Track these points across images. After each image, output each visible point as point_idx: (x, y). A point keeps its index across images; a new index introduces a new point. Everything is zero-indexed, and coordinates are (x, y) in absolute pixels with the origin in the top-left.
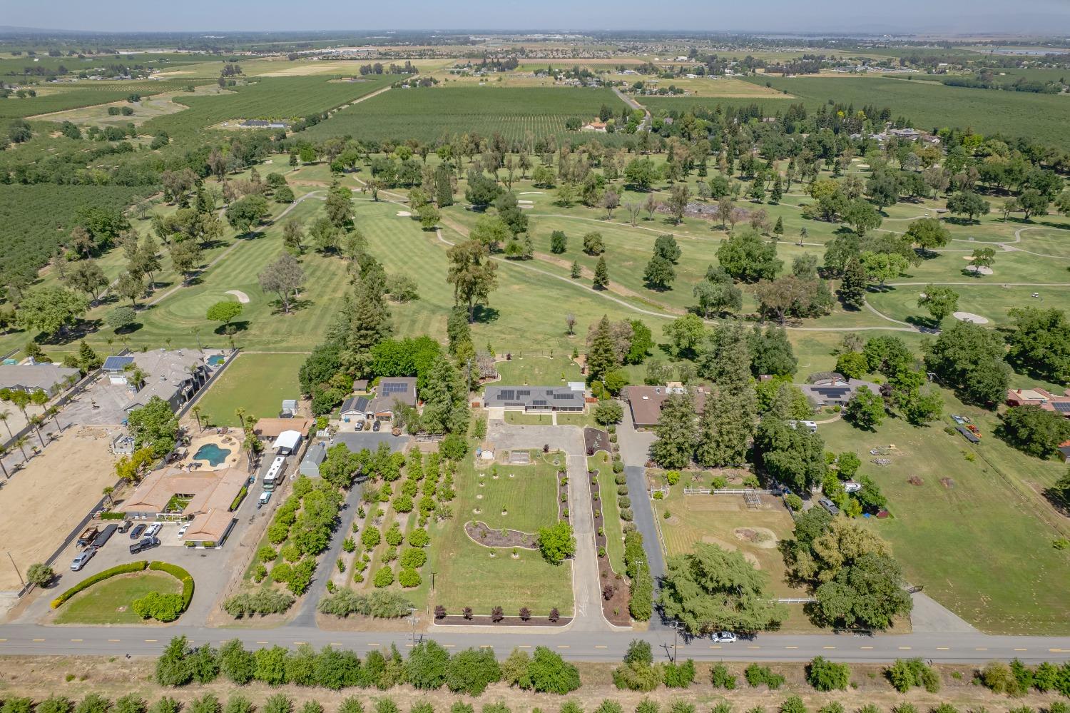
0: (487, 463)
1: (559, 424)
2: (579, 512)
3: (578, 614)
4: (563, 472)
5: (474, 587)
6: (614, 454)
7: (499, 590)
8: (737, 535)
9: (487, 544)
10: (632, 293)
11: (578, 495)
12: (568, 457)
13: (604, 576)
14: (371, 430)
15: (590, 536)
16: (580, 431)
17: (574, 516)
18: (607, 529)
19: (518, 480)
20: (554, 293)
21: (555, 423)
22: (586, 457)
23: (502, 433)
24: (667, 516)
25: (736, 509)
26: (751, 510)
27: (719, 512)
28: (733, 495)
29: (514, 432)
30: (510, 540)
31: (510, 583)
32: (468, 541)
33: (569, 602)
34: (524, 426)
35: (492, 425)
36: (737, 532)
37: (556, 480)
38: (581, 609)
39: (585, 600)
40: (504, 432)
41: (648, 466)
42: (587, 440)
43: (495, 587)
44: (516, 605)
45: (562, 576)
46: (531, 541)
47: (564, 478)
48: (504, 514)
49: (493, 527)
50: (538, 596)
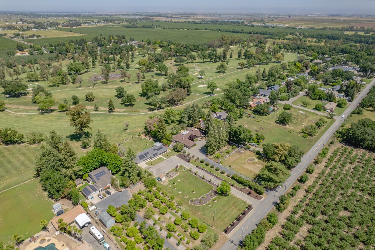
0: (166, 182)
3: (251, 203)
4: (190, 171)
5: (220, 217)
7: (227, 213)
8: (248, 162)
9: (204, 204)
10: (124, 110)
12: (184, 166)
13: (241, 190)
14: (108, 196)
16: (176, 157)
18: (223, 178)
19: (183, 181)
20: (99, 118)
21: (166, 159)
22: (189, 163)
24: (230, 167)
25: (239, 156)
26: (242, 154)
27: (237, 159)
28: (234, 153)
29: (158, 168)
30: (208, 198)
31: (226, 208)
32: (197, 207)
33: (245, 203)
34: (158, 164)
36: (247, 161)
37: (192, 174)
38: (249, 202)
39: (247, 199)
40: (155, 169)
41: (207, 157)
42: (182, 158)
43: (225, 213)
44: (236, 213)
45: (234, 197)
46: (213, 194)
47: (193, 172)
48: (194, 192)
49: (198, 198)
50: (237, 206)
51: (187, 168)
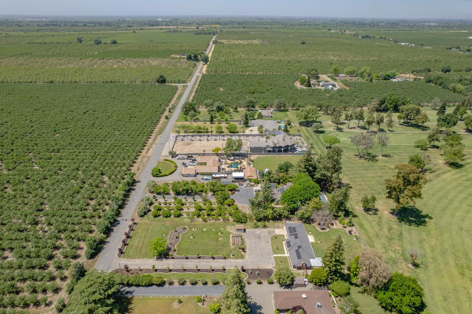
1: (274, 257)
3: (123, 260)
4: (225, 258)
9: (171, 233)
11: (205, 264)
12: (240, 260)
13: (141, 270)
16: (269, 267)
17: (187, 261)
18: (174, 274)
19: (217, 241)
21: (275, 255)
22: (240, 269)
23: (261, 234)
24: (180, 302)
29: (262, 239)
30: (172, 239)
33: (129, 257)
34: (270, 242)
35: (268, 231)
37: (217, 255)
38: (125, 261)
42: (259, 270)
43: (145, 236)
44: (134, 242)
45: (146, 256)
46: (170, 246)
47: (219, 258)
48: (192, 237)
49: (182, 235)
50: (136, 248)
51: (231, 260)
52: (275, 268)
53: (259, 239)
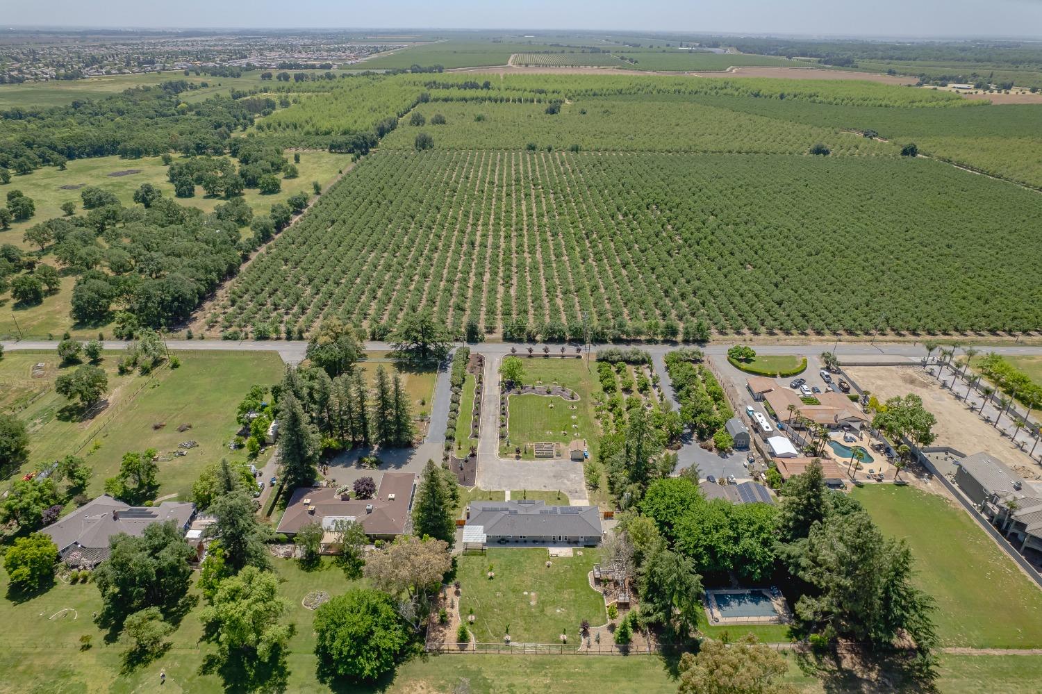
1: (503, 493)
2: (492, 407)
4: (502, 437)
6: (450, 453)
12: (497, 452)
15: (486, 392)
16: (479, 483)
18: (472, 396)
19: (543, 429)
22: (478, 451)
23: (568, 480)
29: (554, 480)
34: (544, 490)
35: (581, 491)
37: (510, 430)
38: (498, 360)
40: (566, 481)
42: (473, 471)
46: (529, 388)
48: (550, 406)
49: (557, 397)
51: (498, 445)
52: (475, 490)
53: (554, 476)
